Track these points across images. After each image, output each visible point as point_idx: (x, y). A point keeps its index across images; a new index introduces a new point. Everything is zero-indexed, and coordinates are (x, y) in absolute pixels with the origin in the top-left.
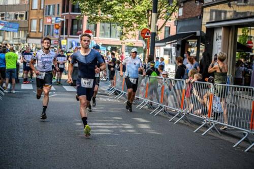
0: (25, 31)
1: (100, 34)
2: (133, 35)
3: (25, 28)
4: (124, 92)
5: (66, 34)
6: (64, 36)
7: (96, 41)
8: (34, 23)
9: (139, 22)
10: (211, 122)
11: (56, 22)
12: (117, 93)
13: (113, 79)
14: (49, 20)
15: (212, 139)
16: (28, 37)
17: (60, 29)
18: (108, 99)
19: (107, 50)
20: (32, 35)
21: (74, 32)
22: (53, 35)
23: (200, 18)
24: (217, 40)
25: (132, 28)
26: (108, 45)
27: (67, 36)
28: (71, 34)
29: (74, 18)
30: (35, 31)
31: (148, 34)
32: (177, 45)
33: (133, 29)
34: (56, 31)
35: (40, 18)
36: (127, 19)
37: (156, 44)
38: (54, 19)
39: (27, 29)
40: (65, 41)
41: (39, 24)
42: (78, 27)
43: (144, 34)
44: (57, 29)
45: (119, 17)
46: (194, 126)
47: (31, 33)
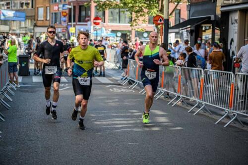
0: (31, 20)
1: (109, 19)
2: (144, 21)
3: (31, 16)
4: (138, 82)
5: (74, 21)
6: (73, 23)
7: (105, 27)
8: (41, 11)
9: (150, 7)
10: (233, 112)
11: (63, 9)
12: (131, 82)
13: (126, 68)
14: (56, 8)
15: (236, 132)
16: (35, 25)
17: (67, 16)
18: (122, 90)
19: (117, 36)
20: (39, 23)
21: (82, 19)
22: (60, 23)
23: (214, 2)
24: (232, 24)
25: (143, 13)
26: (118, 31)
27: (75, 23)
28: (80, 21)
29: (81, 4)
30: (42, 19)
31: (161, 21)
32: (191, 30)
33: (144, 15)
34: (64, 19)
35: (47, 5)
36: (137, 5)
37: (170, 31)
38: (61, 6)
39: (33, 18)
40: (74, 29)
41: (46, 12)
42: (86, 14)
43: (157, 21)
44: (65, 16)
45: (129, 3)
46: (214, 116)
47: (38, 22)
